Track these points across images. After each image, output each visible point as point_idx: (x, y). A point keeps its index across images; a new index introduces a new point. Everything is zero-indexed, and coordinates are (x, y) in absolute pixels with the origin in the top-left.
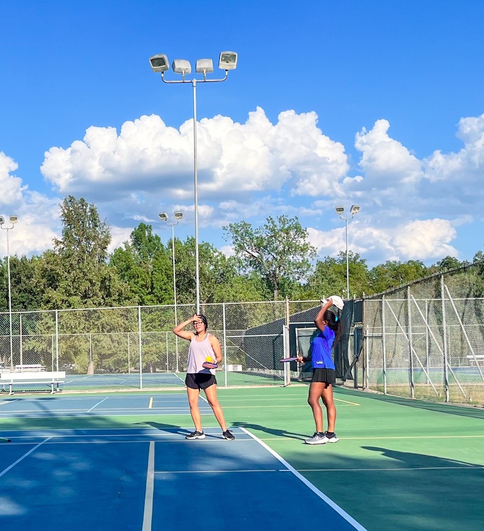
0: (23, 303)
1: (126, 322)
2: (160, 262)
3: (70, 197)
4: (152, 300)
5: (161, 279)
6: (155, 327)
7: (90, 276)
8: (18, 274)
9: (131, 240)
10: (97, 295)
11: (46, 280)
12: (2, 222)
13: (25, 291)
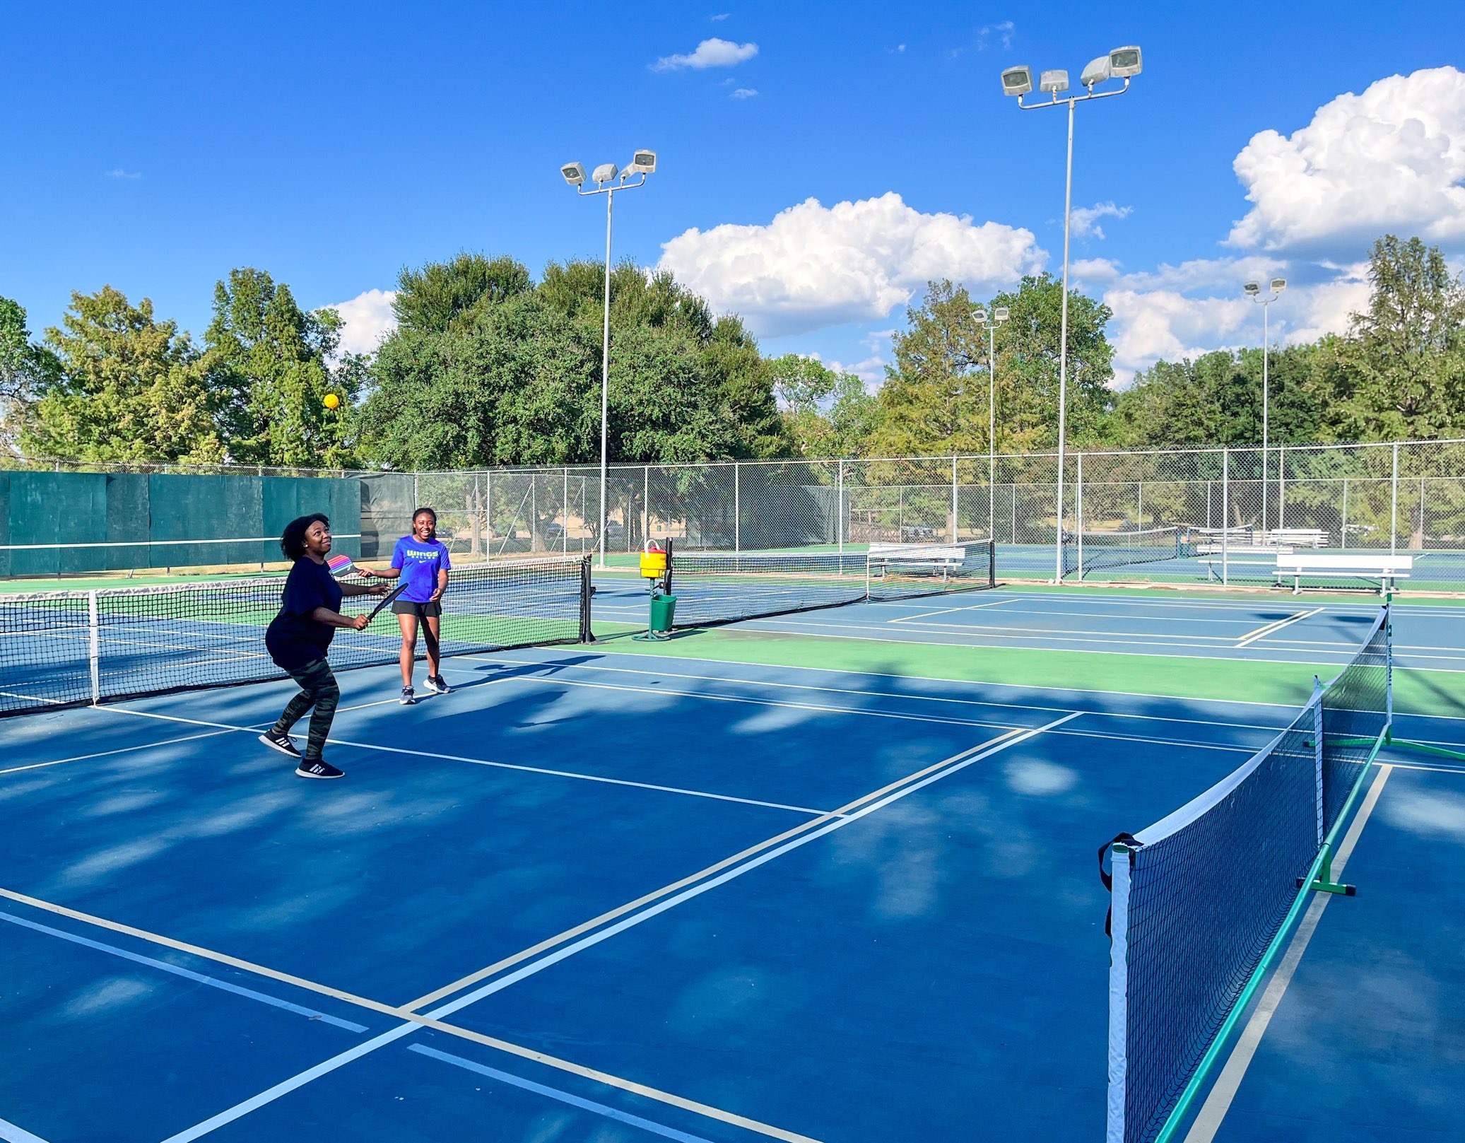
0: (1287, 425)
3: (1388, 237)
7: (1425, 376)
8: (1279, 376)
10: (1437, 408)
11: (1334, 385)
12: (1256, 290)
13: (1292, 404)
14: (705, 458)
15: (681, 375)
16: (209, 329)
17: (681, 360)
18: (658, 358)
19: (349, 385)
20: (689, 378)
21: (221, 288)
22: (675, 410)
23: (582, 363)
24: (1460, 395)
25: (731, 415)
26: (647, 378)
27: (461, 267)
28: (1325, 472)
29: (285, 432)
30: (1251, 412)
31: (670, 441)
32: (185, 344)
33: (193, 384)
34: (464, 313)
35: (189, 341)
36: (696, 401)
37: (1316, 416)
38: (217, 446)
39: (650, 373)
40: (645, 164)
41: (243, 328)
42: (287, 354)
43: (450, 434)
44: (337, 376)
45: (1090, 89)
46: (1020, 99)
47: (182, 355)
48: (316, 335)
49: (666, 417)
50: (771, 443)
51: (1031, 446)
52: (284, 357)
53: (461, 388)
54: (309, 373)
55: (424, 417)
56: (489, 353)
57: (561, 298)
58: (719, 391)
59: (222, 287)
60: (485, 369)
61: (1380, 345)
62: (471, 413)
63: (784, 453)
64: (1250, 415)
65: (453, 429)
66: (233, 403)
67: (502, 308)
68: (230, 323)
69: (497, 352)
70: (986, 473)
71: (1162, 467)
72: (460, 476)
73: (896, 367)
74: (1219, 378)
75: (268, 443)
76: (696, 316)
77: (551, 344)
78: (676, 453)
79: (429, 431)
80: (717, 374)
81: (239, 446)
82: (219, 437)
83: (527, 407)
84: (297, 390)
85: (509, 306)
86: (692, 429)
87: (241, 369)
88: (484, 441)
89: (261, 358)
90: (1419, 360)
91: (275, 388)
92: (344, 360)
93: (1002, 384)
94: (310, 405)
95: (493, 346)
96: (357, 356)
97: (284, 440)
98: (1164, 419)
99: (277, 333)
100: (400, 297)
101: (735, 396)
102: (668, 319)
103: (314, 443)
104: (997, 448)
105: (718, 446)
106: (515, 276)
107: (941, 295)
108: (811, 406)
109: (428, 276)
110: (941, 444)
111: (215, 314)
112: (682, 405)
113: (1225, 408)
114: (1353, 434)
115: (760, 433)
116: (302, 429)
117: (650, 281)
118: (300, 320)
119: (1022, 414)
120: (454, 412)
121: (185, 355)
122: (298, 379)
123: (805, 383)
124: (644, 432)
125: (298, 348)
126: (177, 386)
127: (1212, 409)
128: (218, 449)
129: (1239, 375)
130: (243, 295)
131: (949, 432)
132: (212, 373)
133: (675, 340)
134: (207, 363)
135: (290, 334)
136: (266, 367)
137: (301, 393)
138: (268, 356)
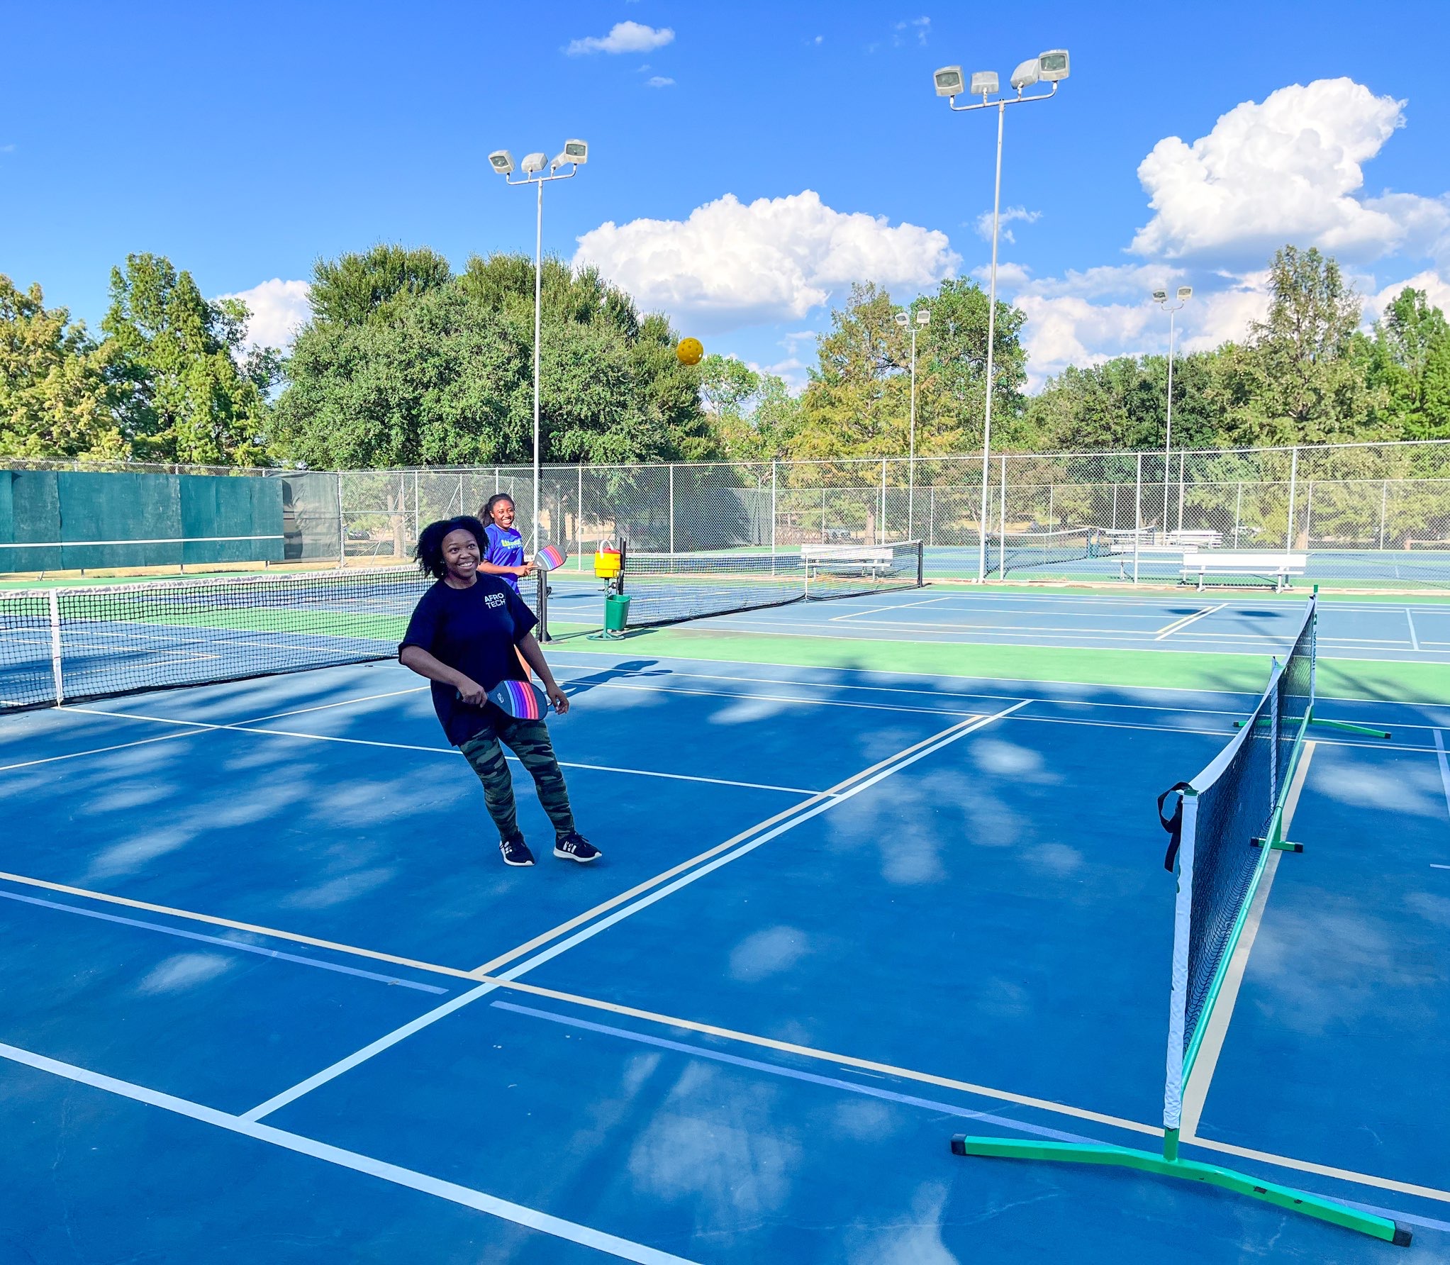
0: (1187, 430)
1: (1378, 461)
2: (1441, 355)
3: (1288, 246)
4: (1421, 422)
5: (1442, 385)
6: (1422, 469)
7: (1316, 383)
8: (1181, 383)
9: (1387, 318)
10: (1327, 414)
11: (1231, 391)
12: (1163, 298)
13: (1193, 410)
14: (635, 459)
15: (610, 373)
16: (106, 318)
17: (610, 358)
18: (586, 356)
19: (258, 379)
20: (618, 377)
22: (604, 410)
23: (509, 360)
24: (1349, 402)
25: (661, 415)
26: (575, 377)
27: (378, 257)
28: (1221, 476)
29: (192, 429)
30: (1155, 417)
31: (600, 441)
32: (81, 333)
33: (91, 376)
34: (382, 305)
35: (85, 329)
36: (625, 400)
37: (1214, 422)
38: (120, 443)
39: (578, 371)
40: (576, 154)
41: (143, 317)
42: (191, 346)
43: (372, 432)
44: (245, 370)
45: (1020, 92)
46: (952, 100)
47: (78, 345)
48: (222, 326)
49: (595, 416)
50: (699, 445)
51: (949, 449)
52: (189, 350)
53: (384, 383)
54: (217, 366)
55: (345, 414)
56: (412, 348)
57: (484, 292)
58: (647, 391)
59: (117, 273)
60: (408, 364)
61: (1276, 353)
62: (395, 410)
63: (710, 455)
64: (1154, 421)
66: (135, 398)
67: (424, 301)
68: (128, 312)
69: (421, 347)
70: (905, 476)
71: (1072, 471)
72: (380, 476)
73: (818, 370)
74: (1126, 384)
75: (175, 440)
76: (622, 314)
77: (476, 339)
78: (605, 453)
79: (351, 428)
80: (645, 374)
81: (144, 443)
82: (122, 433)
83: (453, 405)
84: (204, 383)
85: (431, 299)
86: (622, 429)
87: (143, 362)
88: (408, 440)
89: (164, 350)
90: (1312, 367)
91: (180, 381)
92: (253, 353)
93: (922, 387)
94: (218, 400)
95: (416, 341)
96: (266, 349)
97: (192, 437)
98: (1075, 424)
99: (181, 324)
100: (315, 288)
101: (663, 396)
102: (596, 316)
103: (224, 440)
104: (916, 451)
105: (648, 446)
106: (436, 267)
107: (864, 297)
108: (735, 408)
109: (344, 266)
110: (863, 447)
111: (112, 302)
112: (611, 405)
113: (1131, 412)
114: (1248, 439)
115: (687, 434)
116: (210, 426)
117: (575, 277)
118: (205, 311)
119: (940, 417)
120: (377, 409)
121: (80, 345)
122: (205, 373)
123: (729, 384)
124: (573, 432)
125: (204, 339)
126: (74, 378)
127: (1119, 414)
128: (122, 445)
129: (1145, 381)
130: (142, 281)
131: (870, 435)
132: (111, 365)
133: (604, 338)
134: (105, 354)
135: (195, 324)
136: (169, 360)
137: (208, 387)
138: (171, 348)
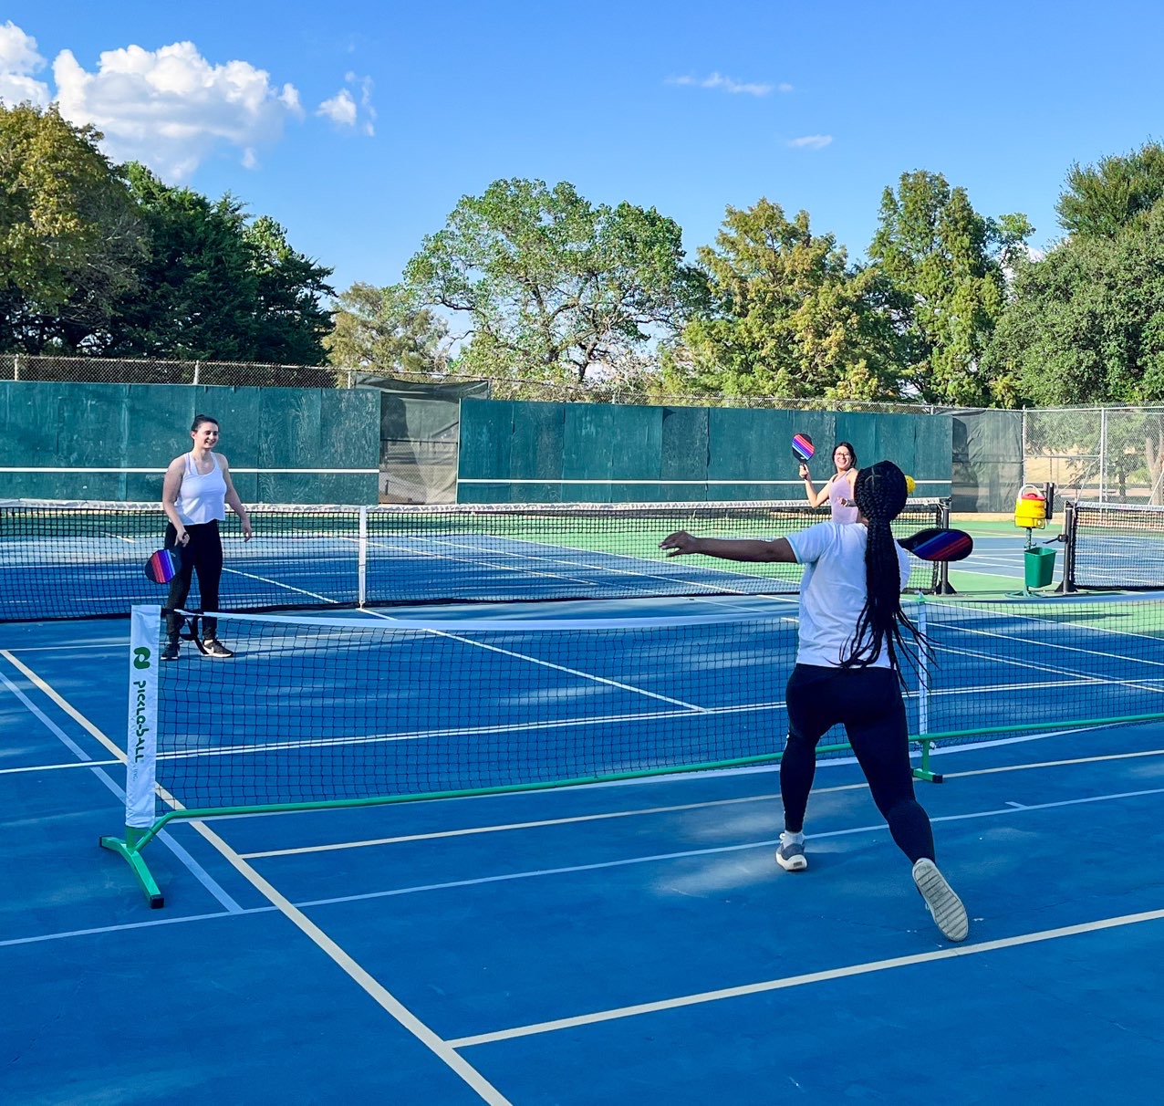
16: (871, 242)
21: (889, 194)
27: (1145, 159)
29: (949, 360)
32: (842, 261)
33: (844, 305)
34: (1140, 215)
35: (846, 257)
38: (867, 376)
41: (910, 239)
42: (958, 269)
43: (1085, 364)
48: (999, 245)
52: (955, 273)
53: (1100, 309)
54: (982, 290)
62: (1111, 337)
65: (1089, 357)
68: (895, 235)
75: (929, 372)
82: (870, 365)
84: (966, 309)
87: (905, 288)
89: (928, 274)
100: (1066, 199)
109: (1103, 172)
111: (881, 225)
118: (978, 229)
122: (969, 298)
125: (971, 261)
126: (826, 308)
128: (869, 379)
130: (911, 201)
132: (870, 292)
134: (862, 281)
135: (963, 245)
136: (932, 285)
137: (970, 313)
138: (935, 271)
